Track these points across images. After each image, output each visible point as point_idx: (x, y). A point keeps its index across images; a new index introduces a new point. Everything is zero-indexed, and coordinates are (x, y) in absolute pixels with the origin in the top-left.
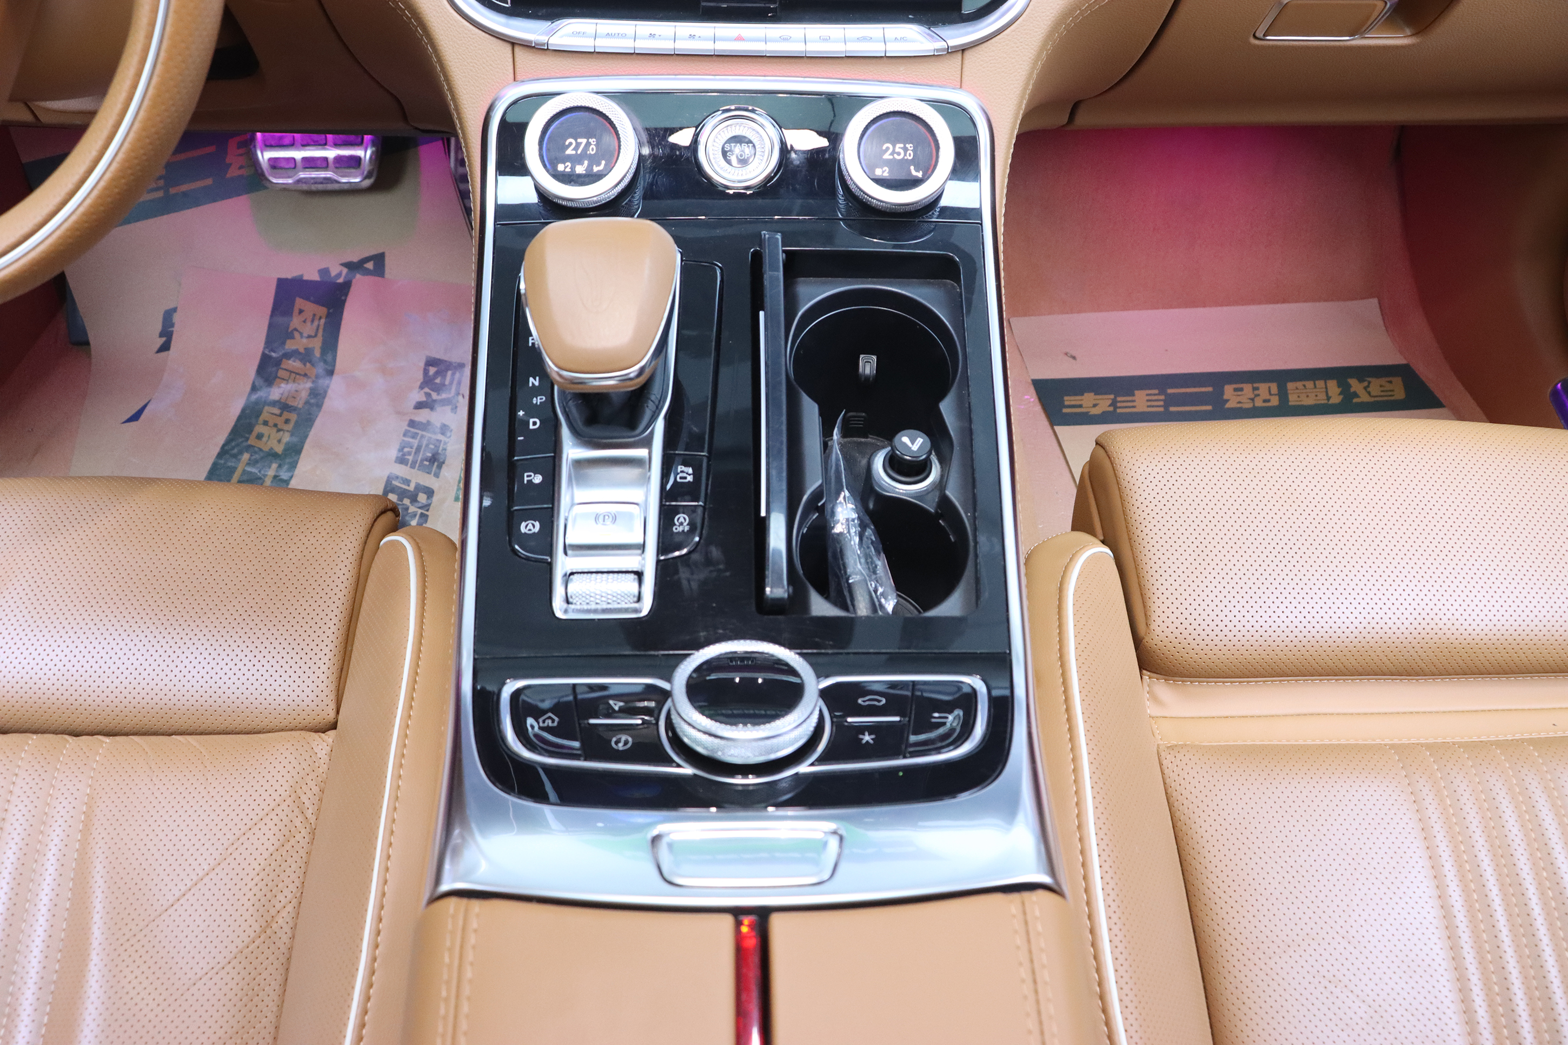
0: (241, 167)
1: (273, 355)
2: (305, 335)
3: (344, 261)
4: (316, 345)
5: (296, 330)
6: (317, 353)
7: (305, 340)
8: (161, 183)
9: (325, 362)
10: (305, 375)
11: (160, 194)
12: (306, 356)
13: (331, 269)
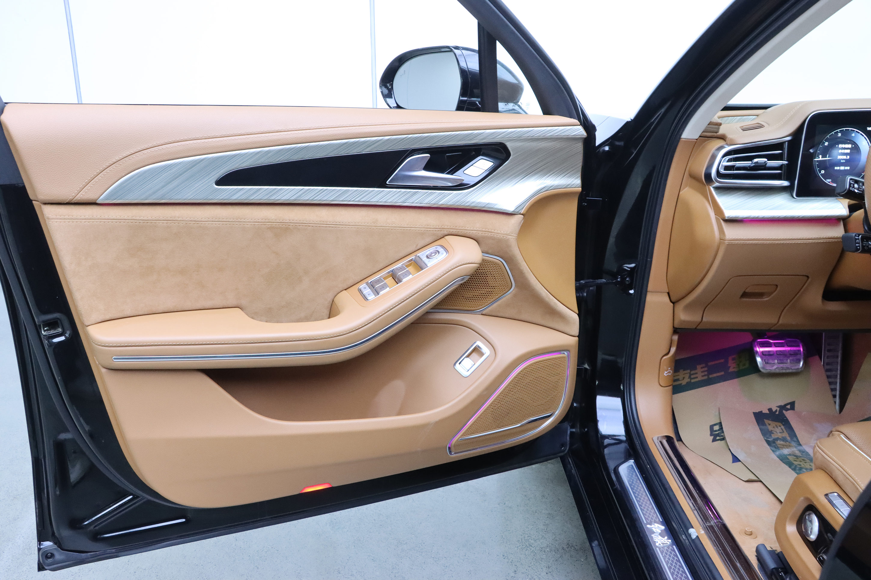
0: (734, 368)
1: (769, 439)
2: (778, 432)
3: (777, 405)
4: (786, 435)
5: (772, 430)
6: (788, 438)
7: (779, 434)
8: (706, 373)
9: (794, 441)
10: (790, 446)
11: (706, 377)
12: (784, 439)
13: (773, 409)
